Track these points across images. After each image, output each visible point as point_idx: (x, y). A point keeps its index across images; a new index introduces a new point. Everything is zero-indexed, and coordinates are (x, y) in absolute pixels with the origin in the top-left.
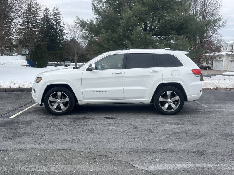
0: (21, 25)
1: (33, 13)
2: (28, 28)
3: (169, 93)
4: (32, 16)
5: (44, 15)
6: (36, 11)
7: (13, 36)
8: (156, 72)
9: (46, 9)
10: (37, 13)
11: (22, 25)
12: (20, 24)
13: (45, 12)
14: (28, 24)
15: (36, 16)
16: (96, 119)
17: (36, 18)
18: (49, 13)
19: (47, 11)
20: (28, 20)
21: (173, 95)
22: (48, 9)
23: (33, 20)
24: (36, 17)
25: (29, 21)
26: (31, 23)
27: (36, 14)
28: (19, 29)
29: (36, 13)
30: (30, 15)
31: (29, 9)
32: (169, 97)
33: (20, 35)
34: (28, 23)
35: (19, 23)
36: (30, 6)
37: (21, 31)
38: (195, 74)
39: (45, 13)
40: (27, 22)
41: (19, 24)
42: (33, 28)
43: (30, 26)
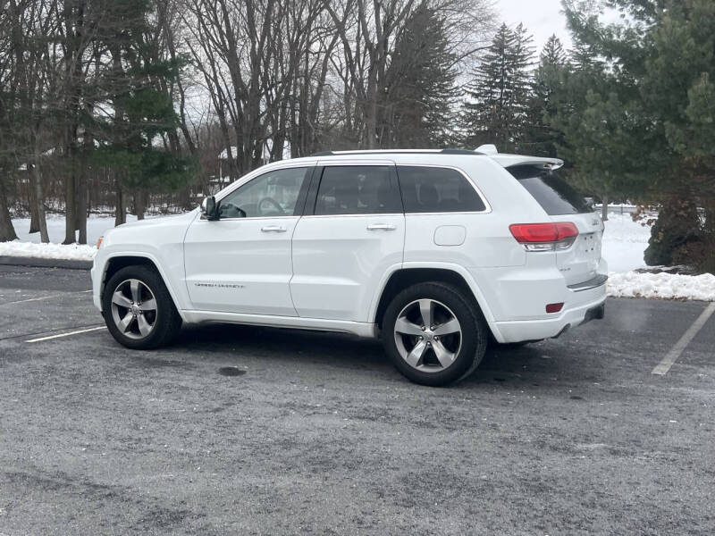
0: (473, 94)
1: (509, 58)
2: (492, 102)
3: (425, 305)
4: (506, 67)
5: (544, 59)
6: (519, 51)
7: (451, 129)
8: (387, 229)
9: (553, 41)
10: (520, 54)
11: (476, 96)
12: (472, 90)
13: (548, 50)
14: (494, 90)
15: (519, 66)
16: (188, 367)
17: (515, 69)
18: (561, 53)
19: (555, 47)
20: (496, 77)
21: (439, 316)
22: (557, 40)
23: (509, 78)
24: (516, 67)
25: (498, 80)
26: (502, 88)
27: (516, 58)
28: (468, 105)
29: (520, 57)
30: (500, 63)
31: (500, 46)
32: (427, 318)
33: (470, 123)
34: (494, 87)
35: (468, 90)
36: (503, 36)
37: (474, 111)
38: (520, 239)
39: (546, 54)
40: (489, 84)
41: (469, 93)
42: (506, 100)
43: (499, 97)
